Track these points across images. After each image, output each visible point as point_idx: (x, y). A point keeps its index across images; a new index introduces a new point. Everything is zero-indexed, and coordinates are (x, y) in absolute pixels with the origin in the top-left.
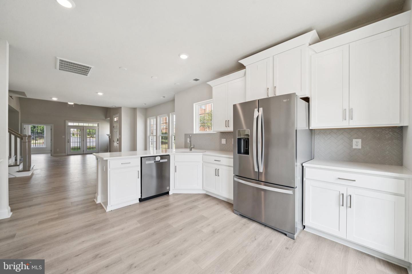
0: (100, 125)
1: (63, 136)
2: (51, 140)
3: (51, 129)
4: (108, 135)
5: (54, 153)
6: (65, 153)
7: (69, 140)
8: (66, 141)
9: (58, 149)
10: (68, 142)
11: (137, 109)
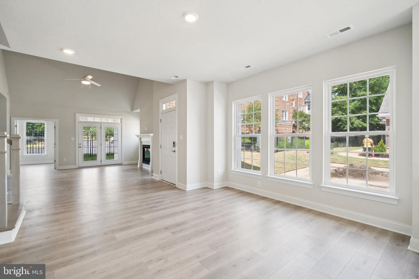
0: (123, 121)
1: (72, 138)
2: (55, 144)
3: (55, 127)
4: (137, 136)
5: (60, 165)
6: (75, 164)
7: (80, 144)
8: (77, 146)
9: (65, 159)
10: (80, 147)
11: (215, 84)
